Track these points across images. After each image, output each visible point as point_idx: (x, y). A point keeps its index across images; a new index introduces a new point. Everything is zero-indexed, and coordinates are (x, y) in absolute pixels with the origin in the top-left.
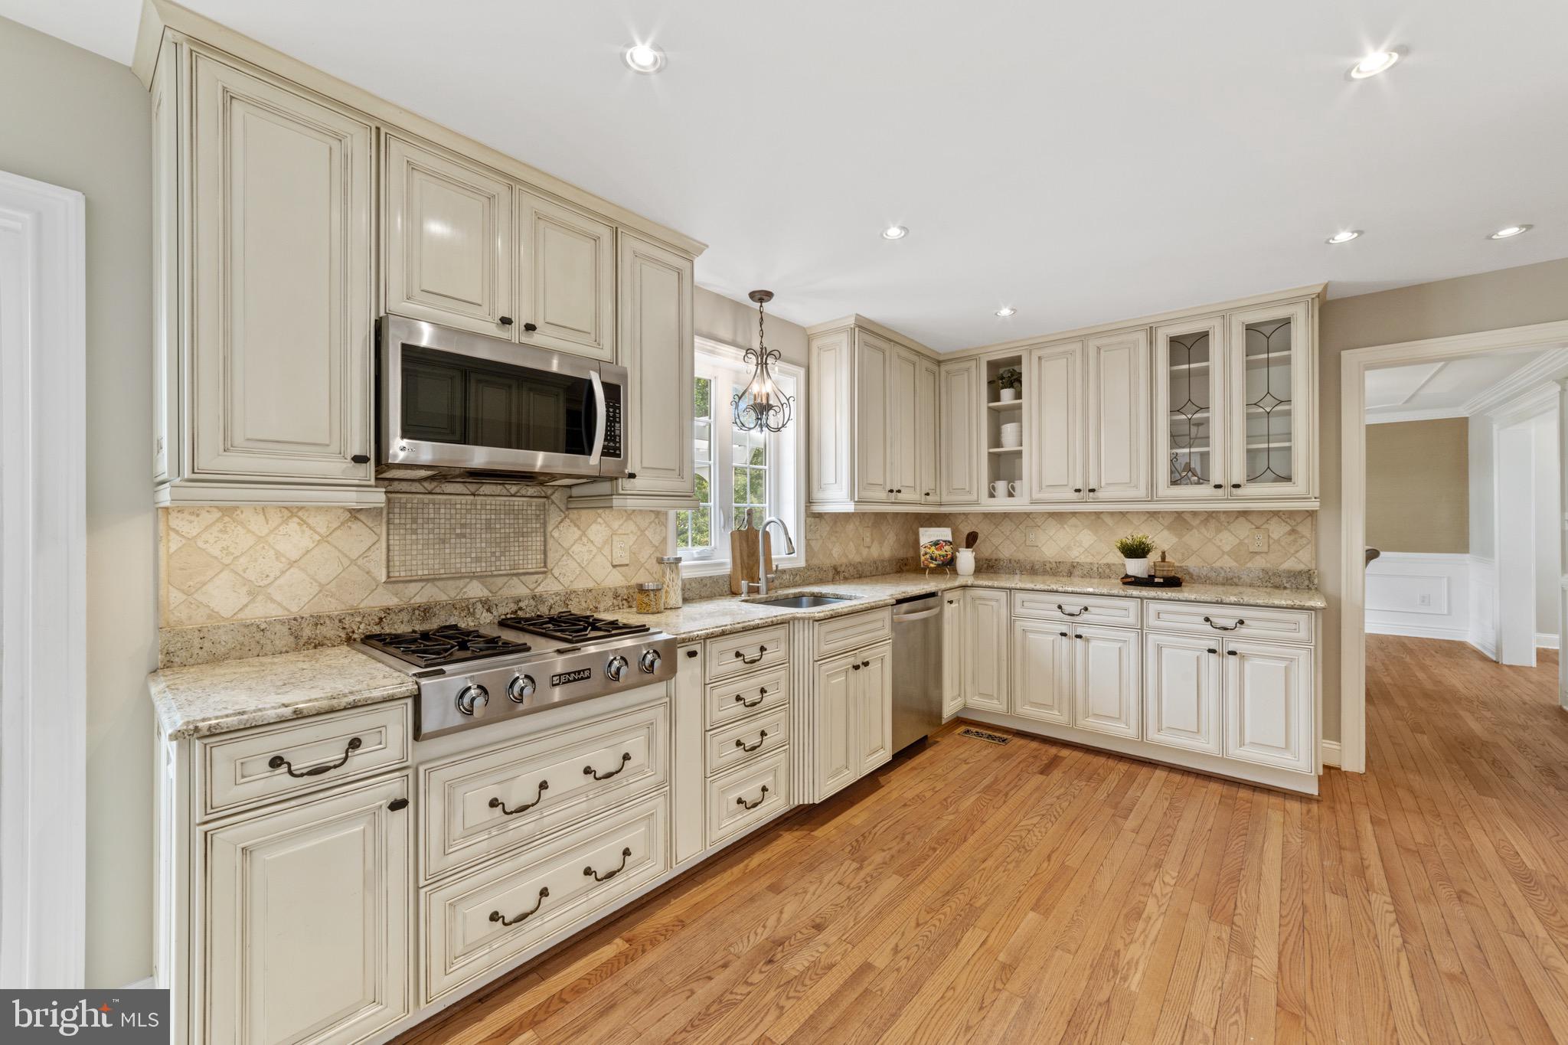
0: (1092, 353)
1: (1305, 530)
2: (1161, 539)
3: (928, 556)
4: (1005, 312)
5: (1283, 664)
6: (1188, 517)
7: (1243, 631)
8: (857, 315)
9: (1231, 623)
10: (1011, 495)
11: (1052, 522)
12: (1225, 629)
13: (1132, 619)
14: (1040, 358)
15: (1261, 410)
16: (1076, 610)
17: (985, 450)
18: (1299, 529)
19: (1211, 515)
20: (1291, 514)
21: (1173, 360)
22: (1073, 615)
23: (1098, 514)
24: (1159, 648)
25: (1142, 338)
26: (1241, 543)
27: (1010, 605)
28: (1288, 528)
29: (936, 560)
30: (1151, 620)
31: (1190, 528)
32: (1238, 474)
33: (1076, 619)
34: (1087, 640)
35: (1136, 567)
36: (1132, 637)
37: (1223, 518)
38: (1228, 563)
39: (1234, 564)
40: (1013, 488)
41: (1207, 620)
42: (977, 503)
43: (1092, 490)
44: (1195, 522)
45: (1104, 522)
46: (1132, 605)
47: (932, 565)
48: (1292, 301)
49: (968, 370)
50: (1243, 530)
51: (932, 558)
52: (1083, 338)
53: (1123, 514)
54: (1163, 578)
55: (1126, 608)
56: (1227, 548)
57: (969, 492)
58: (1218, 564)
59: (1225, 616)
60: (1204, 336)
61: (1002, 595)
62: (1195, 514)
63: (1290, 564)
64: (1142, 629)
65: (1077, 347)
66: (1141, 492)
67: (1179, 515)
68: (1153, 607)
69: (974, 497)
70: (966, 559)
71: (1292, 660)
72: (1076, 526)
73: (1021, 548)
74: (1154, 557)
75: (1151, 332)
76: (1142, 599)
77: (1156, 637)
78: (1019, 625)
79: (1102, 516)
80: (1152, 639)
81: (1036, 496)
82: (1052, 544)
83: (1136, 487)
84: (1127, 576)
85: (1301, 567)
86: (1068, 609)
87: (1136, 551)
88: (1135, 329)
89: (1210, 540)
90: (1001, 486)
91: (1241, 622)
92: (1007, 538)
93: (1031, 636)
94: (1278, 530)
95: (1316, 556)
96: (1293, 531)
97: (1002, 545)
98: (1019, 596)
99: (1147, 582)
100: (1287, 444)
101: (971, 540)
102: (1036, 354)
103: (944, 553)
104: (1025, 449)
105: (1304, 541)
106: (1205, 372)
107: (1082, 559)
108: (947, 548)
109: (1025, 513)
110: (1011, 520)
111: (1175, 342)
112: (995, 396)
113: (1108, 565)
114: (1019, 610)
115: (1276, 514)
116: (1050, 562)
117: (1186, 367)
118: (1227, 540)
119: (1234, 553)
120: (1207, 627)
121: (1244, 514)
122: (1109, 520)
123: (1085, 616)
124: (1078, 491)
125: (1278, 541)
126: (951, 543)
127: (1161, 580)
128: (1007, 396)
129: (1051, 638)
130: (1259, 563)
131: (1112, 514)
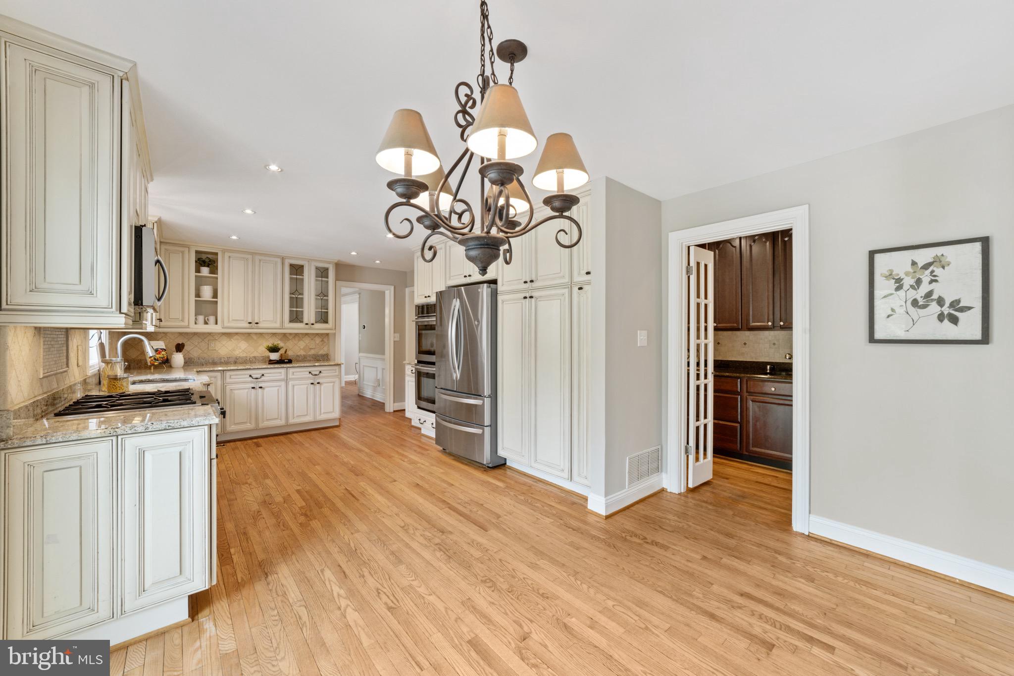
0: (257, 263)
1: (325, 340)
2: (281, 344)
3: (152, 358)
4: (234, 237)
5: (332, 384)
6: (288, 336)
7: (321, 375)
8: (160, 217)
9: (317, 373)
10: (206, 323)
11: (224, 337)
12: (316, 375)
13: (283, 376)
14: (229, 257)
15: (319, 298)
16: (259, 376)
17: (193, 298)
18: (324, 340)
19: (296, 335)
20: (322, 334)
21: (291, 274)
22: (257, 378)
23: (249, 334)
24: (293, 386)
25: (279, 260)
26: (307, 345)
27: (223, 378)
28: (321, 340)
29: (158, 360)
30: (290, 376)
31: (289, 340)
32: (313, 321)
33: (259, 380)
34: (264, 389)
35: (274, 356)
36: (283, 384)
37: (300, 336)
38: (302, 353)
39: (305, 353)
40: (208, 320)
41: (310, 373)
42: (188, 327)
43: (257, 323)
44: (290, 337)
45: (252, 338)
46: (283, 371)
47: (156, 364)
48: (329, 263)
49: (183, 252)
50: (307, 340)
51: (155, 359)
52: (253, 254)
53: (261, 334)
54: (288, 360)
55: (279, 372)
56: (302, 347)
57: (183, 320)
58: (299, 354)
59: (315, 370)
60: (302, 267)
61: (219, 374)
62: (290, 334)
63: (321, 352)
64: (287, 380)
65: (250, 257)
66: (278, 325)
67: (285, 335)
68: (291, 371)
69: (186, 324)
70: (178, 359)
71: (334, 382)
72: (238, 339)
73: (205, 351)
74: (282, 351)
75: (283, 259)
76: (287, 368)
77: (292, 382)
78: (228, 388)
79: (251, 335)
80: (291, 383)
81: (226, 324)
82: (224, 348)
83: (275, 322)
84: (270, 360)
85: (324, 353)
86: (254, 376)
87: (274, 349)
88: (278, 257)
89: (296, 344)
90: (201, 318)
91: (320, 372)
92: (196, 346)
93: (236, 392)
94: (318, 340)
95: (329, 350)
96: (322, 340)
97: (194, 349)
98: (228, 374)
99: (281, 362)
100: (326, 311)
101: (179, 348)
102: (227, 255)
103: (162, 356)
104: (219, 300)
105: (325, 344)
106: (302, 280)
107: (242, 355)
108: (163, 353)
109: (208, 333)
110: (199, 337)
111: (292, 266)
112: (198, 270)
113: (255, 357)
114: (228, 380)
115: (317, 334)
116: (224, 358)
117: (295, 276)
118: (302, 344)
119: (304, 349)
120: (310, 375)
121: (307, 334)
122: (255, 337)
123: (263, 378)
124: (250, 323)
125: (318, 344)
126: (165, 350)
127: (287, 361)
128: (205, 271)
129: (246, 391)
130: (312, 352)
131: (256, 334)
